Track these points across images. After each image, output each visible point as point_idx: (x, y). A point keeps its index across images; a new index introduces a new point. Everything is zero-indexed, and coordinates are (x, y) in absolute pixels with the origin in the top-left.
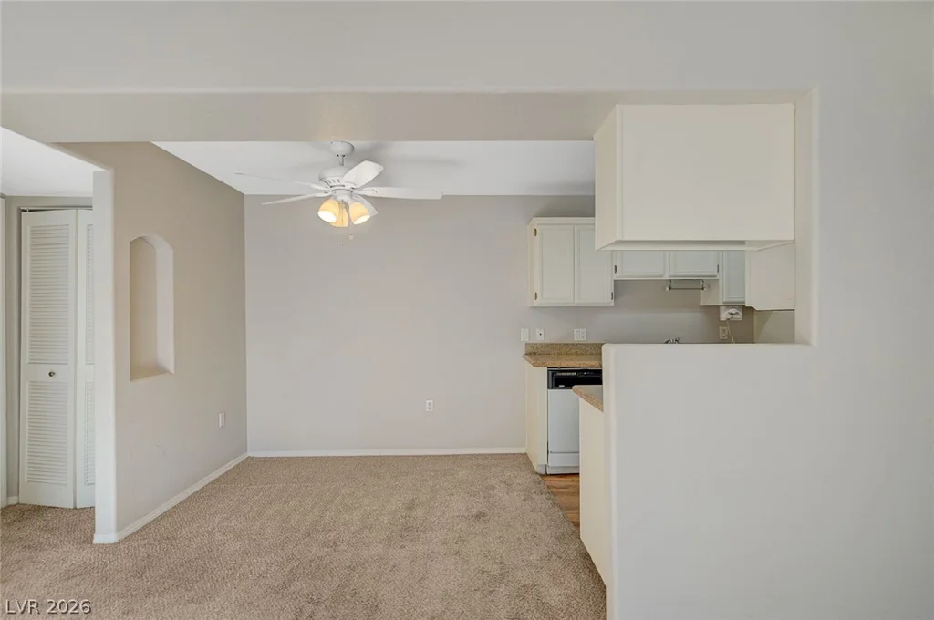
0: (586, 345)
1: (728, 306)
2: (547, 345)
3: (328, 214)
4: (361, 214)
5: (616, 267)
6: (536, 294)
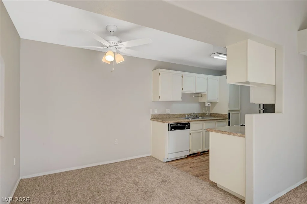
0: (170, 115)
1: (208, 102)
2: (158, 115)
3: (109, 58)
4: (120, 59)
5: (182, 88)
6: (160, 97)
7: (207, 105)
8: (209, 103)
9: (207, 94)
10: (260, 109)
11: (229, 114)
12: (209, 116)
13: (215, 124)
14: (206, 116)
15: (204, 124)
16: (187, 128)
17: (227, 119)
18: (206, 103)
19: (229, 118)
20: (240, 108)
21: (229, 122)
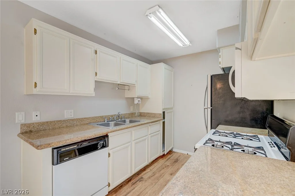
0: (73, 120)
1: (137, 98)
2: (43, 124)
5: (96, 73)
6: (36, 83)
7: (136, 101)
8: (139, 100)
9: (136, 87)
10: (205, 107)
11: (164, 113)
12: (139, 116)
13: (148, 129)
14: (136, 117)
15: (133, 132)
16: (104, 146)
17: (161, 120)
18: (135, 99)
19: (164, 118)
20: (173, 105)
21: (164, 123)
